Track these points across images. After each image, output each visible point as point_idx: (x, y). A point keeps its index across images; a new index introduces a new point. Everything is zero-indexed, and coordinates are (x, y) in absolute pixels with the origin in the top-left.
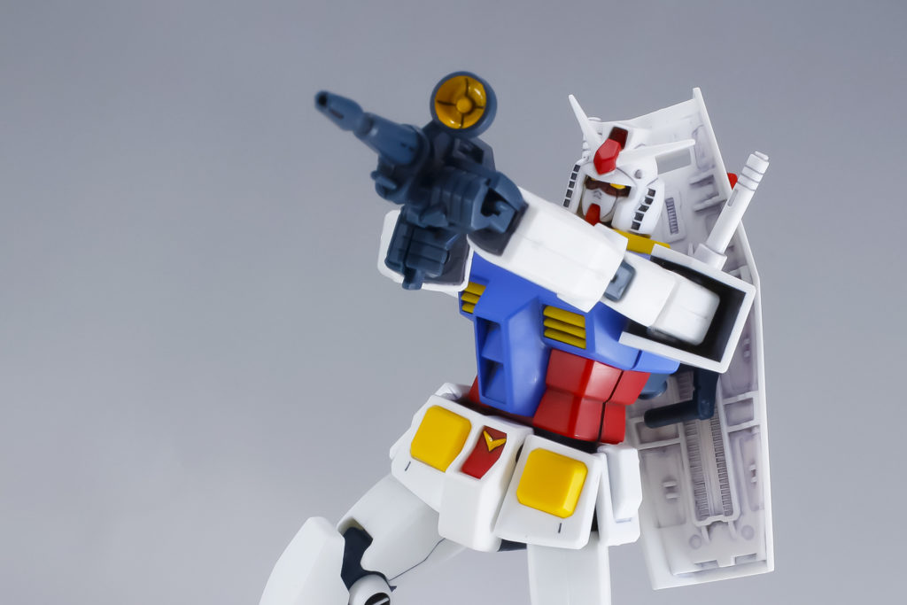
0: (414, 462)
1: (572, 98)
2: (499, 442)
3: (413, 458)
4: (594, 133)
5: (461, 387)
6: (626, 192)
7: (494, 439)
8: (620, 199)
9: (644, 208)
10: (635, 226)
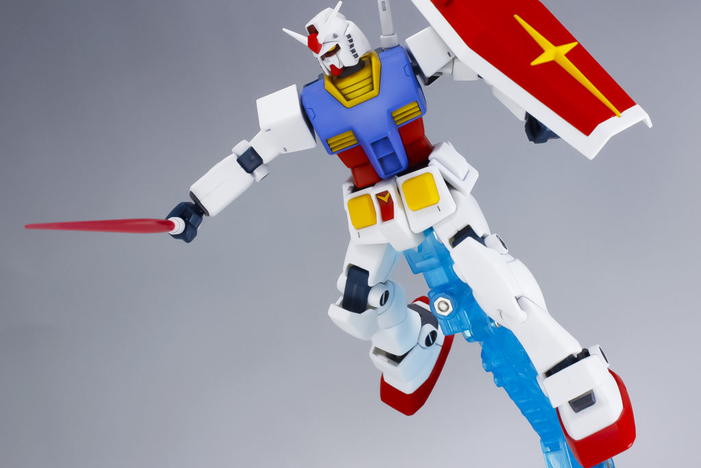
0: (360, 231)
1: (284, 29)
2: (387, 196)
3: (358, 229)
4: (304, 40)
5: (350, 181)
6: (337, 48)
7: (384, 196)
8: (337, 53)
9: (352, 46)
10: (356, 56)
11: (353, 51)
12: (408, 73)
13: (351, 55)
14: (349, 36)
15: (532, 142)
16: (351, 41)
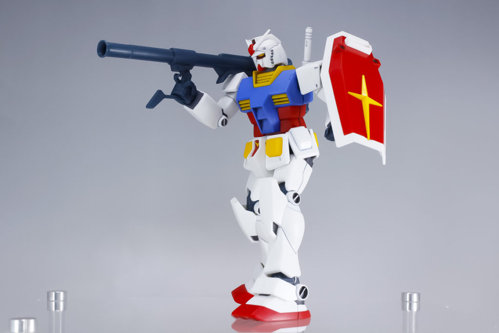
9: (272, 57)
10: (273, 63)
11: (272, 60)
12: (291, 79)
13: (270, 61)
14: (272, 51)
15: (326, 138)
16: (272, 54)
